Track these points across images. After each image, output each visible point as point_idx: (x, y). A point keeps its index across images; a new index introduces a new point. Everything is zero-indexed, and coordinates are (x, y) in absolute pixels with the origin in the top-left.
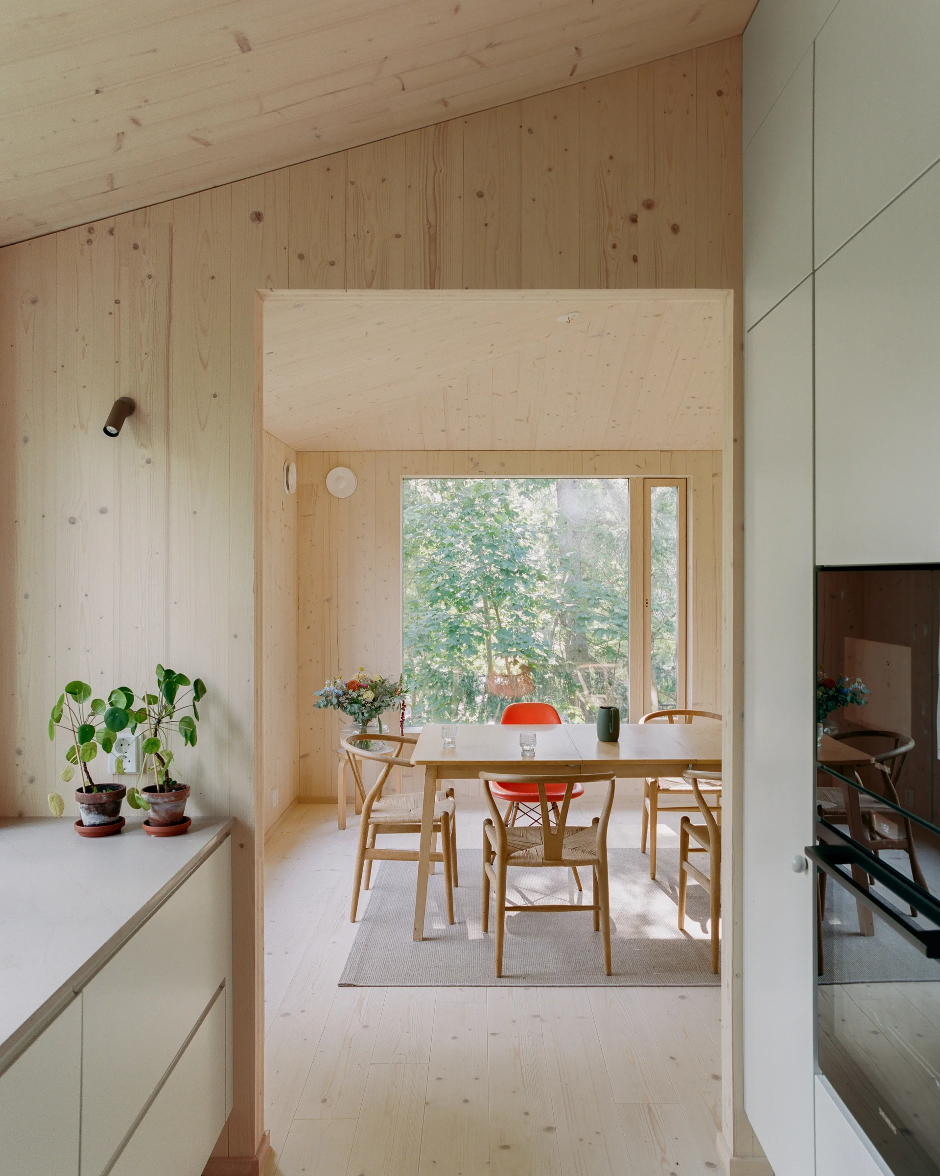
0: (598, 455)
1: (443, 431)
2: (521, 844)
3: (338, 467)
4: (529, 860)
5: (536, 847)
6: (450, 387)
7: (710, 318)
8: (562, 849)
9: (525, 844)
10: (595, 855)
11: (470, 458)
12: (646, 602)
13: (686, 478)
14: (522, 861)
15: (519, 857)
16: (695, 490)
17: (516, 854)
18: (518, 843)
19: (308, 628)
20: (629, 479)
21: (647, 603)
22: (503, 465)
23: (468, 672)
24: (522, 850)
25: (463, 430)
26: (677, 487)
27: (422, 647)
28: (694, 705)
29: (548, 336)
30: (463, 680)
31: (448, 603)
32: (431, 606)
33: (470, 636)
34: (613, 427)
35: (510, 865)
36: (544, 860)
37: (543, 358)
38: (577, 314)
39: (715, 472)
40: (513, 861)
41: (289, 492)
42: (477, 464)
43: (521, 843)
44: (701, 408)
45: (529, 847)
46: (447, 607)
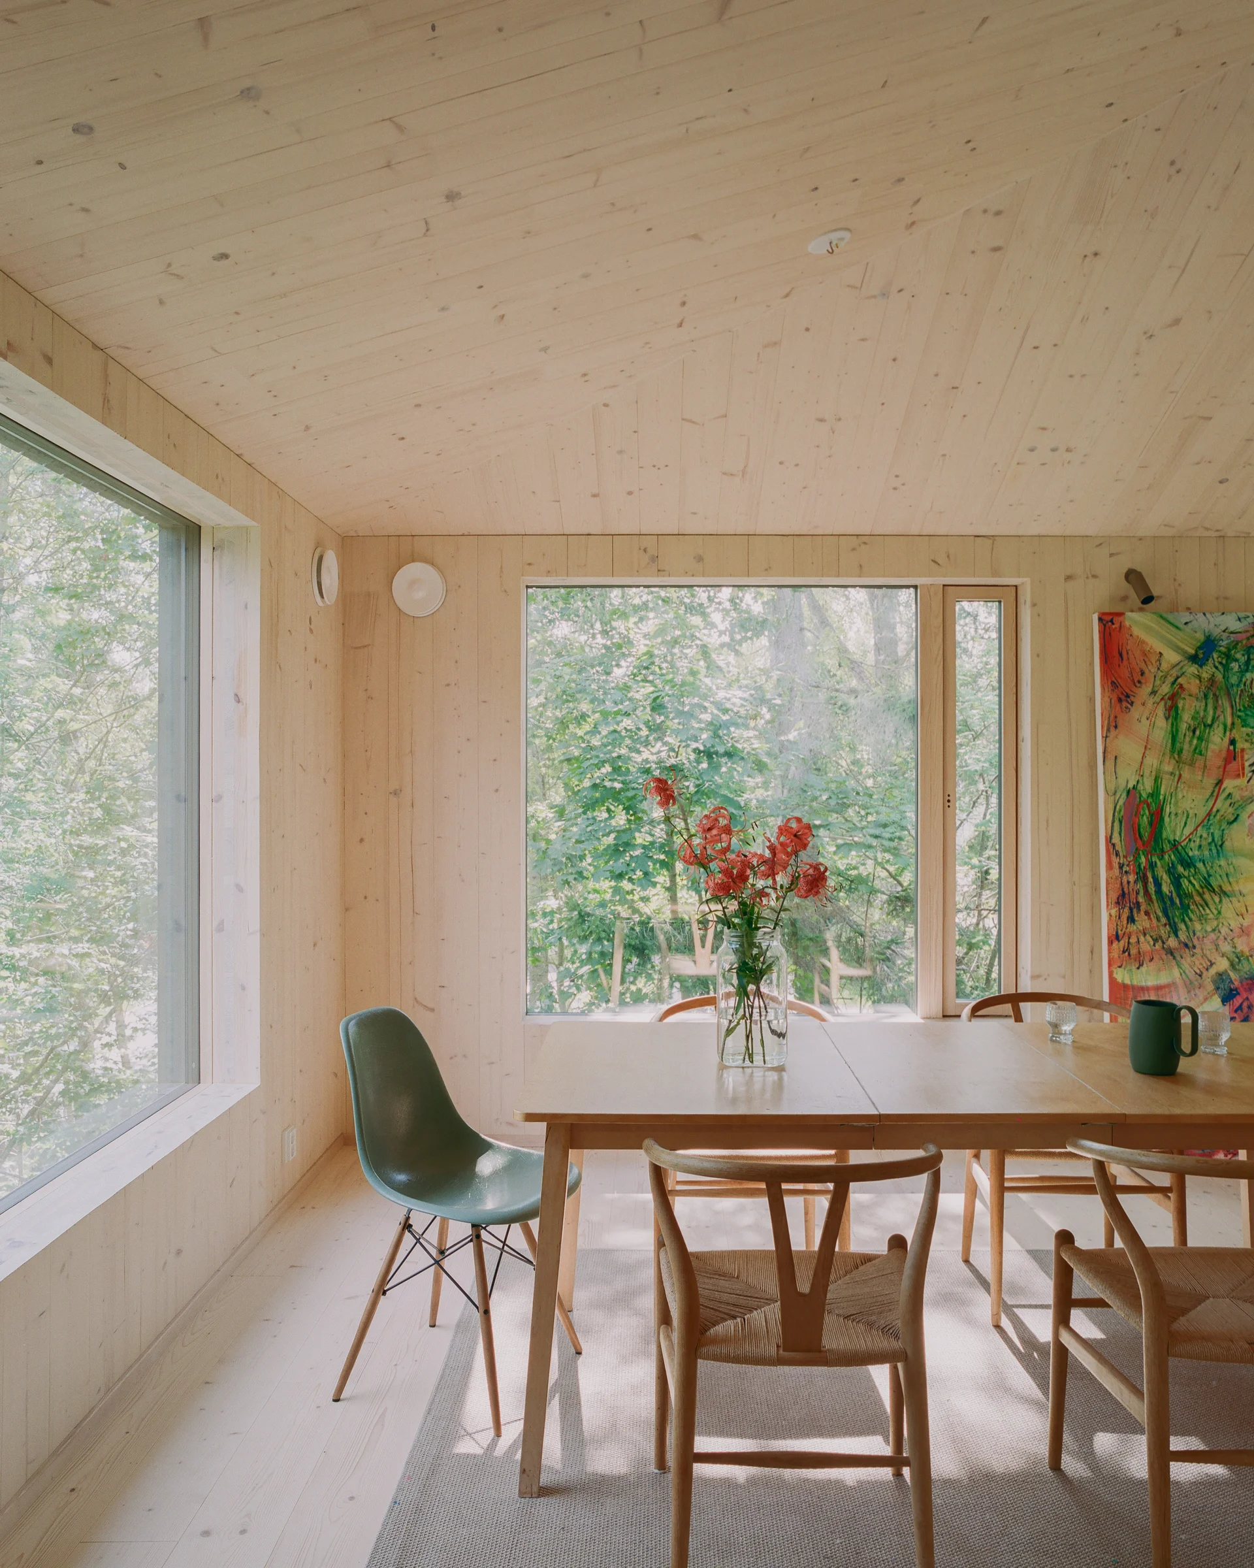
0: (865, 543)
1: (594, 496)
2: (731, 1301)
3: (413, 561)
4: (748, 1349)
5: (767, 1308)
6: (606, 405)
7: (1096, 254)
8: (823, 1318)
9: (742, 1301)
10: (897, 1337)
11: (642, 548)
12: (948, 798)
13: (1016, 586)
14: (731, 1350)
15: (725, 1340)
16: (1034, 605)
17: (719, 1329)
18: (725, 1297)
19: (362, 840)
20: (916, 587)
21: (949, 801)
22: (700, 559)
23: (641, 915)
24: (734, 1317)
25: (630, 493)
26: (1000, 602)
27: (572, 874)
28: (1034, 977)
29: (787, 296)
30: (632, 929)
31: (612, 808)
32: (585, 813)
33: (646, 859)
34: (895, 489)
35: (704, 1359)
36: (781, 1352)
37: (775, 344)
38: (846, 235)
39: (1068, 573)
40: (712, 1349)
41: (324, 602)
42: (654, 559)
43: (733, 1299)
44: (1054, 450)
45: (751, 1310)
46: (610, 815)
